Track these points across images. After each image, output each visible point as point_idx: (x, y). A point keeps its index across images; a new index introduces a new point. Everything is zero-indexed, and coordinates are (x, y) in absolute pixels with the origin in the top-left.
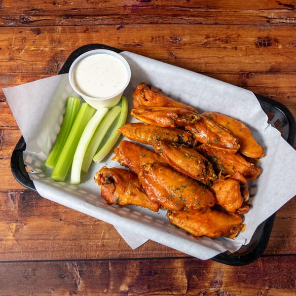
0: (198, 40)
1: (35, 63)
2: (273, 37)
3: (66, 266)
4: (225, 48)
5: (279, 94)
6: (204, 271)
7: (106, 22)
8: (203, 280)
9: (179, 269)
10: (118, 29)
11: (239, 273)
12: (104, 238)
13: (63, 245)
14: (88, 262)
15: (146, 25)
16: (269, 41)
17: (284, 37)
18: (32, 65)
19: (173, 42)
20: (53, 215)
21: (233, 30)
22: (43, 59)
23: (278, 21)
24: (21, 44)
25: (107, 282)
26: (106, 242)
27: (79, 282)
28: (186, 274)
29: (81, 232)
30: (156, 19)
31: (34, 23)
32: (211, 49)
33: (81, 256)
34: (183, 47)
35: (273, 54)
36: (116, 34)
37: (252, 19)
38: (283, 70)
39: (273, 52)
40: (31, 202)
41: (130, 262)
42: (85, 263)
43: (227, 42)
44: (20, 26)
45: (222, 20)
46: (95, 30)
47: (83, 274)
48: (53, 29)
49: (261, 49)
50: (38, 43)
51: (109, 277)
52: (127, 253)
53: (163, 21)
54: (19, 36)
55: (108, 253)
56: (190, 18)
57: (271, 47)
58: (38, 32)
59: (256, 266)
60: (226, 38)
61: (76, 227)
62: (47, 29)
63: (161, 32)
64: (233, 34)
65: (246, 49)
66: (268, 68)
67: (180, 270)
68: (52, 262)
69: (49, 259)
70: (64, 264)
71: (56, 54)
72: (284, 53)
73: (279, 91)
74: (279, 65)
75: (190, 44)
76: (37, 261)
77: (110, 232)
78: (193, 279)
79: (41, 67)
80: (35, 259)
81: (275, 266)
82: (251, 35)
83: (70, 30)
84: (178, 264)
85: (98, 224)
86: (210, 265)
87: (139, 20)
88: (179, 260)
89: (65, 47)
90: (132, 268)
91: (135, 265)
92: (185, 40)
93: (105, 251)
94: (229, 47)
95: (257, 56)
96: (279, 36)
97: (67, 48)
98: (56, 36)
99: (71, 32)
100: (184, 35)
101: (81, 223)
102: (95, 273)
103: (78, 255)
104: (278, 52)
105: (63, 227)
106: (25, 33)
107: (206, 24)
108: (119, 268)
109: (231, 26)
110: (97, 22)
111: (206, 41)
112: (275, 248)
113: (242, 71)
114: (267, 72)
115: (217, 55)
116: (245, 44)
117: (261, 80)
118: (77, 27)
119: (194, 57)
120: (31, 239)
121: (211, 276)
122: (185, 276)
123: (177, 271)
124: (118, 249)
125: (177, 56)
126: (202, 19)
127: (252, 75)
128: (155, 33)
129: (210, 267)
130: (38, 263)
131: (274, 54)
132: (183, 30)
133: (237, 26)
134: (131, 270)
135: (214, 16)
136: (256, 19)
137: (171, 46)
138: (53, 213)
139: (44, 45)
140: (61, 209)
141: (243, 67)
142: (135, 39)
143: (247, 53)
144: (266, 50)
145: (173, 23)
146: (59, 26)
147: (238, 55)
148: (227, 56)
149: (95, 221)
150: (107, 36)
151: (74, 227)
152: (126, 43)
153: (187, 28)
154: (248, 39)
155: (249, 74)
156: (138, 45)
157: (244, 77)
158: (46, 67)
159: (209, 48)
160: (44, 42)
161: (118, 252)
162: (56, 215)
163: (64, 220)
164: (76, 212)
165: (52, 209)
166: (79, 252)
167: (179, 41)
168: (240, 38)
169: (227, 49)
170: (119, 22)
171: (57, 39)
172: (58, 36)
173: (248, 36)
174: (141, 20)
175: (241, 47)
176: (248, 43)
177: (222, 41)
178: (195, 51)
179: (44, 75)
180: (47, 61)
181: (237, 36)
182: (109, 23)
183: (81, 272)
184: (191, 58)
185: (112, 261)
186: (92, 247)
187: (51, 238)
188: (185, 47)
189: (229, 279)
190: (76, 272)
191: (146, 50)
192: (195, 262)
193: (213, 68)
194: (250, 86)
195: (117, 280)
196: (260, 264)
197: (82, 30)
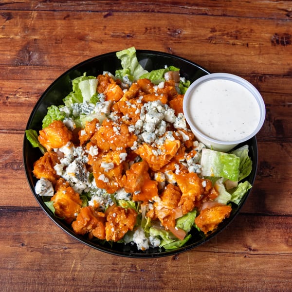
0: (202, 34)
1: (2, 52)
4: (234, 44)
7: (91, 8)
10: (105, 16)
13: (23, 276)
15: (140, 14)
16: (288, 38)
19: (171, 35)
20: (13, 239)
21: (245, 24)
26: (77, 275)
29: (47, 261)
30: (152, 7)
31: (4, 6)
32: (218, 45)
34: (183, 41)
36: (102, 23)
37: (268, 11)
43: (237, 38)
45: (232, 11)
46: (77, 17)
48: (27, 14)
49: (279, 47)
50: (8, 30)
52: (102, 290)
53: (161, 9)
55: (79, 288)
56: (193, 7)
58: (9, 17)
60: (236, 32)
61: (41, 254)
62: (20, 14)
63: (157, 22)
64: (244, 29)
65: (260, 47)
66: (286, 71)
71: (28, 43)
75: (192, 38)
77: (83, 262)
79: (9, 57)
82: (267, 30)
83: (47, 15)
85: (69, 253)
87: (131, 7)
89: (40, 36)
92: (186, 33)
93: (75, 286)
94: (238, 43)
95: (273, 56)
97: (42, 36)
98: (30, 22)
99: (48, 19)
100: (185, 27)
101: (48, 250)
105: (25, 254)
107: (212, 15)
109: (242, 19)
110: (80, 8)
111: (211, 35)
113: (253, 73)
114: (285, 76)
115: (223, 53)
116: (259, 41)
117: (277, 85)
118: (55, 13)
124: (91, 285)
125: (176, 51)
126: (207, 8)
127: (265, 78)
128: (150, 23)
132: (184, 21)
133: (249, 19)
135: (222, 6)
136: (273, 12)
137: (168, 39)
138: (14, 236)
139: (15, 32)
140: (24, 232)
141: (255, 68)
142: (126, 29)
143: (260, 52)
144: (284, 49)
145: (172, 11)
146: (35, 10)
147: (250, 53)
148: (237, 54)
149: (66, 249)
150: (91, 24)
151: (39, 254)
152: (115, 34)
153: (188, 19)
154: (263, 35)
155: (262, 77)
156: (128, 36)
157: (256, 80)
158: (15, 58)
159: (215, 43)
160: (15, 29)
161: (91, 289)
162: (17, 239)
163: (27, 245)
164: (42, 236)
165: (13, 231)
166: (43, 286)
167: (179, 34)
168: (252, 34)
169: (236, 46)
170: (107, 9)
171: (30, 25)
172: (33, 22)
173: (262, 31)
174: (134, 7)
175: (254, 44)
176: (262, 40)
177: (231, 36)
178: (197, 46)
179: (12, 68)
180: (17, 51)
181: (249, 30)
182: (95, 9)
184: (192, 55)
186: (60, 280)
187: (10, 267)
188: (186, 41)
191: (138, 43)
193: (219, 68)
194: (264, 92)
197: (61, 17)
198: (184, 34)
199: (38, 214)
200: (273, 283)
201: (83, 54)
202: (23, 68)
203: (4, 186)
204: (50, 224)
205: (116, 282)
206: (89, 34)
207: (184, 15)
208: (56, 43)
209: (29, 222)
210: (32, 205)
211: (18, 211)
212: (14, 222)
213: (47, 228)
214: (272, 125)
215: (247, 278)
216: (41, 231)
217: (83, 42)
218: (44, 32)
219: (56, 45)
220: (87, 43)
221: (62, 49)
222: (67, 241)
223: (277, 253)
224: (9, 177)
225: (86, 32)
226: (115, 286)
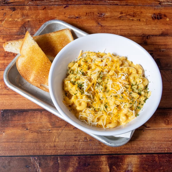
0: (116, 15)
1: (11, 28)
2: (163, 14)
3: (30, 160)
4: (132, 20)
5: (168, 49)
6: (121, 164)
7: (57, 3)
8: (120, 169)
9: (104, 162)
10: (65, 7)
11: (144, 165)
12: (55, 142)
13: (28, 146)
14: (44, 157)
15: (83, 6)
16: (160, 16)
17: (170, 13)
18: (9, 30)
19: (99, 16)
21: (138, 9)
22: (17, 26)
23: (166, 3)
24: (3, 17)
25: (57, 170)
26: (56, 144)
27: (39, 170)
28: (109, 166)
29: (40, 137)
30: (89, 2)
31: (11, 4)
32: (124, 20)
33: (40, 153)
34: (106, 19)
36: (63, 11)
37: (149, 2)
38: (170, 34)
39: (164, 23)
40: (8, 117)
41: (72, 157)
42: (43, 158)
43: (134, 16)
44: (2, 6)
45: (131, 2)
46: (50, 8)
47: (41, 165)
48: (24, 8)
49: (156, 21)
50: (14, 16)
51: (58, 167)
52: (70, 151)
53: (93, 3)
54: (2, 12)
56: (110, 1)
57: (162, 20)
58: (14, 9)
59: (154, 160)
60: (133, 13)
61: (37, 134)
62: (20, 8)
63: (92, 9)
64: (137, 12)
65: (146, 21)
66: (160, 33)
68: (21, 157)
69: (19, 155)
70: (29, 159)
71: (25, 23)
72: (170, 23)
73: (167, 47)
74: (167, 31)
75: (110, 17)
76: (11, 156)
77: (59, 137)
78: (113, 168)
79: (15, 31)
80: (10, 155)
81: (166, 161)
82: (149, 12)
83: (34, 8)
84: (104, 159)
85: (51, 132)
86: (125, 160)
88: (104, 156)
89: (31, 19)
90: (73, 161)
91: (75, 159)
92: (107, 15)
93: (56, 150)
94: (135, 19)
95: (153, 25)
96: (167, 13)
98: (25, 12)
99: (35, 10)
100: (107, 12)
101: (40, 131)
102: (49, 164)
103: (38, 153)
104: (167, 23)
105: (29, 134)
106: (6, 10)
107: (121, 5)
108: (65, 161)
109: (136, 6)
111: (120, 15)
112: (166, 148)
113: (143, 34)
114: (160, 35)
115: (127, 25)
116: (146, 18)
117: (156, 40)
118: (38, 7)
119: (113, 26)
120: (8, 142)
121: (125, 167)
122: (108, 167)
123: (103, 163)
124: (64, 149)
126: (118, 2)
127: (150, 37)
128: (88, 11)
130: (12, 157)
131: (164, 24)
132: (106, 8)
133: (140, 7)
134: (73, 163)
136: (152, 2)
137: (98, 19)
138: (22, 125)
139: (18, 17)
140: (27, 122)
141: (144, 32)
142: (76, 14)
143: (147, 23)
144: (159, 22)
145: (100, 4)
146: (27, 5)
147: (141, 24)
148: (134, 25)
149: (50, 130)
150: (57, 12)
151: (36, 134)
152: (70, 17)
153: (108, 8)
154: (147, 14)
155: (148, 36)
156: (77, 18)
157: (145, 38)
158: (18, 31)
159: (122, 20)
161: (64, 151)
162: (24, 126)
163: (29, 129)
164: (37, 124)
165: (22, 122)
166: (39, 151)
167: (103, 15)
168: (142, 14)
169: (134, 21)
170: (65, 3)
171: (26, 14)
172: (27, 12)
174: (79, 2)
175: (143, 19)
177: (131, 16)
178: (114, 21)
179: (17, 36)
180: (19, 27)
181: (140, 12)
182: (59, 4)
183: (40, 164)
184: (111, 26)
185: (61, 157)
186: (47, 147)
187: (21, 141)
188: (107, 19)
189: (137, 169)
190: (37, 164)
191: (82, 21)
192: (115, 157)
193: (125, 33)
194: (149, 44)
195: (63, 169)
196: (157, 159)
197: (41, 8)
198: (106, 16)
199: (34, 113)
200: (159, 144)
202: (23, 36)
203: (16, 99)
204: (41, 118)
206: (56, 17)
207: (106, 6)
208: (39, 22)
209: (30, 117)
210: (31, 108)
211: (24, 111)
212: (22, 117)
213: (39, 120)
215: (145, 142)
216: (36, 122)
218: (33, 17)
222: (50, 126)
223: (160, 128)
225: (55, 16)
226: (77, 149)
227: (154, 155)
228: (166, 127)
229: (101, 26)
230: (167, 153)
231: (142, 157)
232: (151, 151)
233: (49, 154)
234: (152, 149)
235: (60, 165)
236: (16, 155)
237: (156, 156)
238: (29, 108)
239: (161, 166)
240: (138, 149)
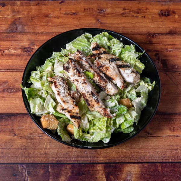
0: (118, 12)
2: (171, 10)
3: (18, 168)
4: (136, 17)
5: (176, 49)
6: (119, 173)
8: (118, 179)
10: (60, 3)
11: (144, 175)
13: (16, 153)
15: (81, 1)
16: (168, 12)
17: (179, 10)
19: (99, 13)
20: (10, 132)
21: (143, 5)
25: (47, 179)
26: (47, 151)
27: (27, 179)
28: (105, 175)
29: (30, 144)
32: (127, 17)
33: (29, 160)
34: (106, 16)
35: (171, 21)
36: (58, 7)
38: (178, 33)
39: (172, 20)
41: (65, 166)
42: (32, 166)
43: (138, 13)
46: (44, 4)
47: (30, 174)
48: (14, 3)
49: (163, 18)
50: (3, 12)
51: (49, 176)
52: (62, 159)
55: (49, 159)
57: (170, 17)
58: (4, 5)
59: (157, 170)
60: (138, 10)
61: (26, 140)
62: (10, 3)
63: (91, 5)
64: (142, 8)
65: (152, 18)
66: (168, 31)
67: (101, 172)
68: (8, 165)
69: (5, 162)
70: (17, 167)
71: (15, 20)
72: (180, 21)
73: (175, 47)
74: (175, 29)
75: (112, 14)
77: (51, 144)
78: (111, 178)
79: (4, 28)
81: (170, 170)
82: (156, 8)
83: (26, 3)
84: (100, 168)
85: (42, 139)
86: (123, 169)
88: (100, 165)
90: (65, 170)
91: (68, 167)
92: (108, 11)
93: (46, 157)
94: (139, 16)
95: (159, 23)
96: (176, 9)
97: (23, 16)
98: (16, 8)
99: (27, 6)
100: (108, 7)
101: (30, 137)
102: (39, 173)
103: (27, 160)
104: (175, 20)
105: (17, 140)
107: (123, 0)
108: (57, 170)
109: (141, 2)
111: (123, 12)
112: (171, 157)
113: (148, 33)
114: (167, 34)
115: (131, 22)
117: (162, 39)
118: (31, 2)
119: (114, 23)
121: (123, 176)
122: (104, 177)
123: (99, 172)
124: (56, 156)
125: (102, 22)
127: (156, 36)
128: (87, 6)
129: (123, 170)
132: (107, 4)
133: (145, 2)
134: (65, 171)
137: (97, 15)
138: (10, 130)
139: (7, 14)
140: (16, 128)
141: (149, 30)
142: (72, 10)
143: (152, 21)
144: (166, 19)
146: (19, 1)
147: (146, 22)
148: (138, 22)
149: (40, 136)
150: (52, 8)
151: (25, 140)
152: (66, 13)
153: (109, 3)
154: (154, 11)
155: (154, 35)
156: (74, 14)
157: (150, 37)
158: (8, 29)
159: (125, 17)
160: (7, 12)
161: (56, 159)
162: (12, 132)
163: (17, 135)
164: (26, 130)
165: (9, 127)
166: (27, 158)
167: (104, 12)
168: (147, 10)
169: (138, 18)
171: (16, 10)
172: (18, 8)
173: (153, 9)
175: (148, 16)
176: (153, 14)
177: (135, 12)
178: (115, 18)
179: (6, 34)
180: (9, 25)
183: (29, 172)
184: (112, 24)
185: (52, 165)
186: (37, 154)
187: (8, 148)
188: (108, 16)
189: (137, 179)
190: (25, 172)
191: (80, 18)
192: (112, 166)
193: (128, 30)
194: (155, 44)
195: (55, 178)
196: (160, 168)
197: (34, 4)
198: (107, 12)
199: (24, 117)
200: (163, 152)
201: (48, 25)
202: (13, 34)
203: (3, 102)
204: (31, 123)
205: (70, 154)
206: (51, 14)
207: (107, 1)
208: (32, 19)
209: (18, 122)
210: (20, 112)
211: (12, 116)
212: (10, 122)
213: (29, 125)
214: (160, 63)
215: (147, 150)
216: (26, 127)
217: (48, 18)
218: (24, 13)
219: (32, 20)
220: (50, 18)
221: (35, 23)
222: (41, 132)
223: (165, 135)
224: (6, 97)
225: (49, 12)
226: (70, 157)
227: (157, 164)
228: (171, 135)
229: (101, 23)
230: (172, 163)
231: (144, 166)
232: (153, 160)
233: (39, 161)
234: (154, 157)
235: (51, 174)
236: (3, 163)
237: (158, 165)
238: (17, 112)
239: (164, 177)
240: (138, 158)
